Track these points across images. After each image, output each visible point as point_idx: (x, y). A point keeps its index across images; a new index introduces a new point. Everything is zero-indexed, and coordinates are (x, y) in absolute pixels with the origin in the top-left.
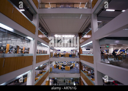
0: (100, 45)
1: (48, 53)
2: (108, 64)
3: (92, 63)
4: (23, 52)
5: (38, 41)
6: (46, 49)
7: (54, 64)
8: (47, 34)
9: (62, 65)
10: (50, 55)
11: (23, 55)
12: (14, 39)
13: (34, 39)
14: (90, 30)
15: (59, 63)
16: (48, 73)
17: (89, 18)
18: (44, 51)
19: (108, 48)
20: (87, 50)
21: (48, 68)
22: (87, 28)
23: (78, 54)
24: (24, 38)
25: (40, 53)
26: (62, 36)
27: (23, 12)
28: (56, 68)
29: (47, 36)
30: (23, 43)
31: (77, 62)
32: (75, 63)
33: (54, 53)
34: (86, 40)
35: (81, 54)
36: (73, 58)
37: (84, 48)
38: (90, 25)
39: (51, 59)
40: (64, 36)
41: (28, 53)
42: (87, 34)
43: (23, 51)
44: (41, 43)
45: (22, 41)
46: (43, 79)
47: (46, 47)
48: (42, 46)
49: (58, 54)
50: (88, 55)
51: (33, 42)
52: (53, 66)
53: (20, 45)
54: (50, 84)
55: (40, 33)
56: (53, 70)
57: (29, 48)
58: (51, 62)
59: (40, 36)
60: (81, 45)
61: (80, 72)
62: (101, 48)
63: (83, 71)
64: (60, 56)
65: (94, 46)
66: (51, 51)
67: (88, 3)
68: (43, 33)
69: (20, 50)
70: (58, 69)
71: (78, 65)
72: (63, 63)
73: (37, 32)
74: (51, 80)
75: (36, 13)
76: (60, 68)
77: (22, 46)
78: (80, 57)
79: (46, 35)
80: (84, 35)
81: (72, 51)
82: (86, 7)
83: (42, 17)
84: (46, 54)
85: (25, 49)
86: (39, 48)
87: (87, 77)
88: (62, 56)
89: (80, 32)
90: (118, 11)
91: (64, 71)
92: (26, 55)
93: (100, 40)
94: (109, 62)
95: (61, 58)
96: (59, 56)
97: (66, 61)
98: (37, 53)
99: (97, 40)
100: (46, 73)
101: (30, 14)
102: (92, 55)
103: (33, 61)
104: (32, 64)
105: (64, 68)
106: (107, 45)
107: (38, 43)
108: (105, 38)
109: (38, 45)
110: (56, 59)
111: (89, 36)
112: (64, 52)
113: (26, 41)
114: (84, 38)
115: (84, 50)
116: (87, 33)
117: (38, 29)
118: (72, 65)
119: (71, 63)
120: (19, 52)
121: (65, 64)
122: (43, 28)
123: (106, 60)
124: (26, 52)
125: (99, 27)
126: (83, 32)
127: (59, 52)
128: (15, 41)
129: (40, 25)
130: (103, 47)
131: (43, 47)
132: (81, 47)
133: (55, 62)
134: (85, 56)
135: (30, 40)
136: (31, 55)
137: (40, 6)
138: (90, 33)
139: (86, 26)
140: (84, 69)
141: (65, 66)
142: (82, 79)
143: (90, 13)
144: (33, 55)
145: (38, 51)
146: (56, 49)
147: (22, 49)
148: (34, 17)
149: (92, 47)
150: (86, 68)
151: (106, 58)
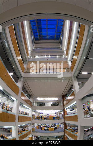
0: (83, 104)
1: (30, 115)
2: (89, 117)
3: (76, 121)
4: (8, 110)
5: (20, 102)
6: (28, 111)
7: (36, 125)
8: (30, 96)
9: (45, 127)
10: (32, 117)
11: (7, 112)
12: (2, 96)
13: (17, 100)
14: (73, 91)
15: (41, 125)
16: (30, 132)
17: (70, 80)
18: (26, 113)
19: (89, 104)
20: (71, 110)
21: (30, 128)
22: (70, 89)
23: (63, 116)
24: (9, 97)
25: (22, 114)
26: (45, 99)
27: (12, 75)
28: (39, 129)
29: (30, 99)
30: (8, 101)
31: (62, 123)
32: (59, 124)
33: (36, 115)
34: (70, 101)
35: (65, 116)
36: (57, 120)
37: (68, 109)
38: (72, 87)
39: (34, 121)
40: (47, 99)
41: (11, 111)
42: (71, 96)
43: (7, 108)
44: (23, 104)
45: (7, 100)
46: (26, 135)
47: (28, 109)
48: (24, 107)
49: (40, 116)
50: (73, 115)
51: (16, 102)
52: (36, 127)
53: (6, 102)
54: (33, 139)
55: (22, 95)
56: (36, 130)
57: (12, 108)
58: (33, 124)
59: (23, 98)
60: (66, 107)
61: (64, 131)
62: (83, 106)
63: (67, 129)
64: (43, 118)
65: (77, 106)
66: (34, 113)
67: (68, 68)
68: (25, 95)
69: (5, 107)
70: (41, 129)
71: (62, 126)
72: (46, 125)
73: (20, 94)
74: (33, 137)
75: (22, 77)
76: (43, 129)
77: (7, 104)
78: (64, 118)
79: (28, 97)
80: (67, 97)
81: (56, 113)
82: (66, 71)
83: (26, 80)
84: (28, 116)
85: (9, 107)
86: (21, 109)
87: (71, 133)
88: (45, 119)
89: (63, 94)
90: (90, 73)
91: (47, 131)
92: (9, 112)
93: (83, 99)
94: (90, 116)
95: (44, 120)
96: (41, 119)
97: (49, 123)
98: (20, 113)
99: (80, 100)
100: (28, 131)
101: (17, 77)
102: (76, 114)
103: (15, 119)
104: (15, 122)
105: (47, 129)
106: (88, 102)
107: (21, 104)
108: (86, 96)
109: (20, 106)
110: (38, 121)
111: (72, 97)
112: (47, 115)
113: (10, 101)
114: (68, 100)
115: (68, 111)
116: (70, 94)
117: (21, 91)
118: (56, 127)
119: (55, 124)
120: (5, 109)
121: (48, 125)
122: (26, 90)
123: (88, 115)
124: (10, 110)
125: (80, 88)
126: (67, 94)
127: (42, 115)
128: (2, 99)
129: (24, 88)
130: (85, 105)
131: (25, 109)
132: (65, 108)
133: (38, 124)
134: (69, 116)
135: (13, 101)
136: (14, 114)
137: (26, 71)
138: (73, 94)
139: (68, 88)
140: (68, 128)
141: (49, 127)
142: (66, 135)
143: (70, 76)
144: (16, 115)
145: (20, 111)
146: (39, 112)
147: (7, 107)
148: (19, 80)
149: (76, 107)
150: (70, 126)
151: (88, 113)
